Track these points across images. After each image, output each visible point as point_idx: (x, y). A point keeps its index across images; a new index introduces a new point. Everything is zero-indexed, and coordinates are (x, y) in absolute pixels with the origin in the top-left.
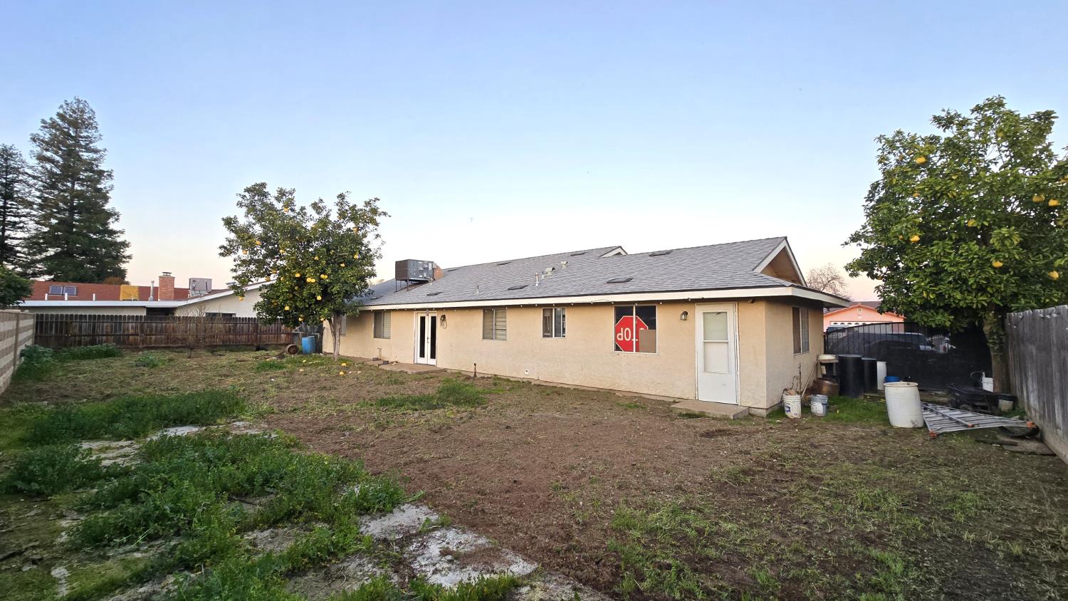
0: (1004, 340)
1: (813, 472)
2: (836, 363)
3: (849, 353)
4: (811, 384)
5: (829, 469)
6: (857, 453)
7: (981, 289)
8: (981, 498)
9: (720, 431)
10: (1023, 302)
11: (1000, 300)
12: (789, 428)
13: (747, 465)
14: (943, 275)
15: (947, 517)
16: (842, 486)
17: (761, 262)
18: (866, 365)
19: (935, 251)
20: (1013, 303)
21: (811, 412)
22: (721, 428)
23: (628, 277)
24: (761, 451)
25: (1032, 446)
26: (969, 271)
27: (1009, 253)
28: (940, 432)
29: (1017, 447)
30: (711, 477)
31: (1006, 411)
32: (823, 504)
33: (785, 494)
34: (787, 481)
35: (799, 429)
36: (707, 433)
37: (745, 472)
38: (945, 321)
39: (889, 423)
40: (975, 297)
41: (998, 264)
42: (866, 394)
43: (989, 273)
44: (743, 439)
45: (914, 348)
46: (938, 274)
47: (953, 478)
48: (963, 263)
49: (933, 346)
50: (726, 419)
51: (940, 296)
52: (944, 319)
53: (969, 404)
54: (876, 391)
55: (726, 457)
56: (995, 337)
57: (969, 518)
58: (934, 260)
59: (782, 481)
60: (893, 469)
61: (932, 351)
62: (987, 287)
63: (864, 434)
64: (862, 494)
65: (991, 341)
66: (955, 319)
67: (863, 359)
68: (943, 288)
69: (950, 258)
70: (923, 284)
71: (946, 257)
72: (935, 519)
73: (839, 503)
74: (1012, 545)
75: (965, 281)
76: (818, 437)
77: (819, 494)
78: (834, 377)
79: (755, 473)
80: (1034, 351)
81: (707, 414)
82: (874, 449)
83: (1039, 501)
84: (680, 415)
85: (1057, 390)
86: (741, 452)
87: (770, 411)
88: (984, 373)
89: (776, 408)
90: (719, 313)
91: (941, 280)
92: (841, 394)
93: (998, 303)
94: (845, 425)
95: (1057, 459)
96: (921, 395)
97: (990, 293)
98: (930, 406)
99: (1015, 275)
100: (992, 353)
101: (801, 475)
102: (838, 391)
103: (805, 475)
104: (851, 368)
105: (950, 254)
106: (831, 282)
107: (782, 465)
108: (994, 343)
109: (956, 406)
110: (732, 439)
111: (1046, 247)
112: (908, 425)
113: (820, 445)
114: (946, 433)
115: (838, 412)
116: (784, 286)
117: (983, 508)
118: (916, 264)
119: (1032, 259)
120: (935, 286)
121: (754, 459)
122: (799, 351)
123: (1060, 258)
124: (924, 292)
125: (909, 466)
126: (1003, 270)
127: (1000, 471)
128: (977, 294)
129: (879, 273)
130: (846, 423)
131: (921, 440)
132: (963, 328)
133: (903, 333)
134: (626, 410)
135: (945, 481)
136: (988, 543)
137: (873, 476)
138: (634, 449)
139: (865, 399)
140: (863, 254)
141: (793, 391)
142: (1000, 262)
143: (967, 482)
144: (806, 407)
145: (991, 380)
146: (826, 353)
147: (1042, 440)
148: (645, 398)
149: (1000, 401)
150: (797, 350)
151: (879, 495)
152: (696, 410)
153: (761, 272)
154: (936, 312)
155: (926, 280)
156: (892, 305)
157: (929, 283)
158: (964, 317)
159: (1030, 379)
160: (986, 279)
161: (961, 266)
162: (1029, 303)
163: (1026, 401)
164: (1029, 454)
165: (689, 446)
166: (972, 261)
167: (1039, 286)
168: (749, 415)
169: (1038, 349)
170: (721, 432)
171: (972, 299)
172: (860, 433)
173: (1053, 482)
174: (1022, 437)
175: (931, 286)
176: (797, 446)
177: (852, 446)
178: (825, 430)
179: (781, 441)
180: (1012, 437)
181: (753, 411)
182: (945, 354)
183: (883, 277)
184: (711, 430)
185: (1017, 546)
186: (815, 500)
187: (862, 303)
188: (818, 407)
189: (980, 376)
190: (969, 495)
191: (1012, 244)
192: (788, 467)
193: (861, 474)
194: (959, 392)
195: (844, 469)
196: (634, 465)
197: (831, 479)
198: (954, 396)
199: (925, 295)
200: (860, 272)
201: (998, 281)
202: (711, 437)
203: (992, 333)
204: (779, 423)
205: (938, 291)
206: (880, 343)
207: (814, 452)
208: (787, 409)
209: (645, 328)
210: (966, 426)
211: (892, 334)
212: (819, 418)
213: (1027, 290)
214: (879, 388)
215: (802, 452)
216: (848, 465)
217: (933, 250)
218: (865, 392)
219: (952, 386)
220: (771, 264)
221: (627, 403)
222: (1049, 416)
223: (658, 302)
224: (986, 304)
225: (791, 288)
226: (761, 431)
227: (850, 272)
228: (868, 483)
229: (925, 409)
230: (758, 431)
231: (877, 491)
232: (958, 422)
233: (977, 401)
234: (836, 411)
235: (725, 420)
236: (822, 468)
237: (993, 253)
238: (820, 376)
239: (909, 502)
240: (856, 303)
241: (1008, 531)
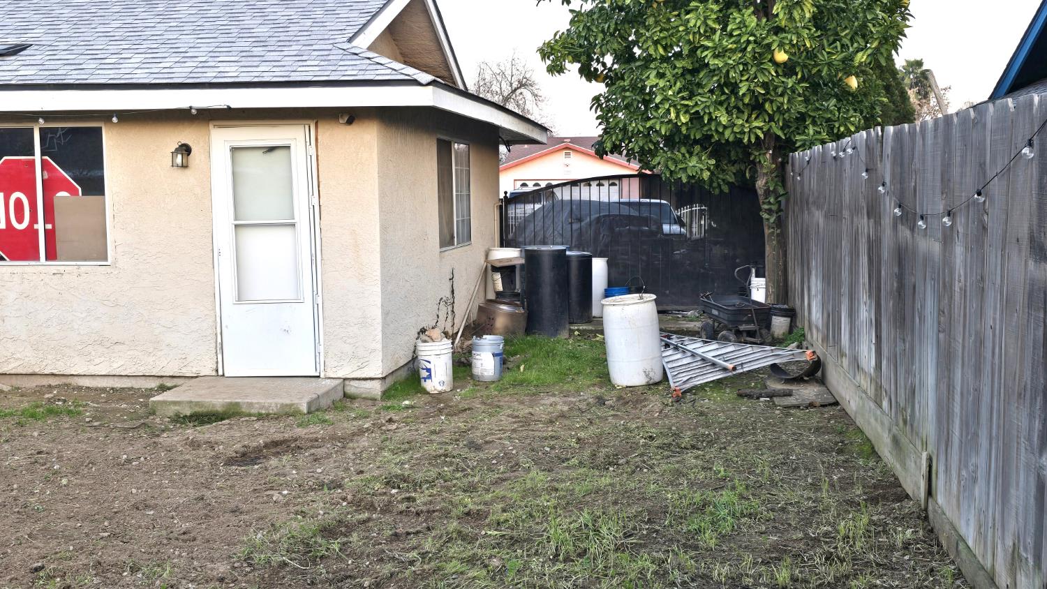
0: (783, 207)
1: (470, 503)
2: (522, 266)
3: (544, 243)
4: (474, 316)
5: (499, 491)
6: (552, 448)
7: (757, 106)
8: (742, 497)
9: (276, 444)
10: (811, 132)
11: (782, 129)
12: (427, 415)
13: (334, 514)
14: (701, 75)
15: (690, 545)
16: (523, 521)
17: (369, 22)
18: (574, 266)
19: (691, 24)
20: (799, 134)
21: (472, 376)
22: (278, 437)
23: (13, 40)
24: (367, 476)
25: (809, 392)
26: (741, 67)
27: (799, 35)
28: (688, 386)
29: (792, 398)
30: (248, 558)
31: (780, 337)
32: (486, 566)
33: (412, 563)
34: (417, 533)
35: (447, 415)
36: (244, 455)
37: (328, 532)
38: (702, 170)
39: (610, 381)
40: (747, 121)
41: (781, 57)
42: (572, 328)
43: (770, 73)
44: (328, 456)
45: (654, 228)
46: (694, 72)
47: (703, 468)
48: (733, 51)
49: (682, 225)
50: (288, 413)
51: (696, 118)
52: (698, 165)
53: (730, 330)
54: (589, 319)
55: (287, 504)
56: (772, 200)
57: (723, 537)
58: (689, 42)
59: (408, 534)
60: (611, 469)
61: (681, 235)
62: (765, 100)
63: (566, 408)
64: (558, 529)
65: (766, 207)
66: (717, 166)
67: (568, 253)
68: (702, 101)
69: (713, 41)
70: (670, 93)
71: (708, 38)
72: (673, 551)
73: (516, 557)
74: (778, 570)
75: (734, 87)
76: (485, 425)
77: (481, 546)
78: (517, 295)
79: (350, 528)
80: (821, 221)
81: (244, 409)
82: (582, 435)
83: (815, 487)
84: (180, 420)
85: (845, 289)
86: (322, 485)
87: (389, 381)
88: (754, 270)
89: (403, 374)
90: (271, 149)
91: (699, 85)
92: (528, 331)
93: (780, 133)
94: (534, 394)
95: (839, 411)
96: (660, 321)
97: (769, 115)
98: (674, 340)
99: (803, 79)
100: (767, 231)
101: (446, 513)
102: (523, 324)
103: (455, 512)
104: (547, 274)
105: (714, 31)
106: (518, 92)
107: (408, 499)
108: (770, 212)
109: (712, 335)
110: (303, 458)
111: (846, 28)
112: (638, 380)
113: (487, 442)
114: (695, 387)
115: (522, 368)
116: (415, 82)
117: (743, 515)
118: (661, 51)
119: (827, 50)
120: (690, 98)
121: (349, 497)
122: (451, 242)
123: (862, 50)
124: (672, 109)
125: (637, 459)
126: (788, 69)
127: (769, 444)
128: (750, 116)
129: (600, 68)
130: (539, 390)
131: (658, 406)
132: (728, 183)
133: (637, 200)
134: (20, 424)
135: (692, 477)
136: (747, 575)
137: (577, 489)
138: (38, 526)
139: (570, 336)
140: (572, 22)
141: (436, 333)
142: (785, 52)
143: (722, 473)
144: (462, 365)
145: (762, 281)
146: (504, 243)
147: (822, 381)
148: (80, 388)
149: (774, 317)
150: (447, 240)
151: (586, 526)
152: (217, 400)
153: (370, 48)
154: (688, 152)
155: (675, 83)
156: (620, 137)
157: (680, 91)
158: (730, 161)
159: (814, 272)
160: (765, 85)
161: (730, 58)
162: (820, 133)
163: (806, 314)
164: (807, 408)
165: (193, 493)
166: (745, 48)
167: (834, 101)
168: (345, 398)
169: (826, 217)
170: (278, 446)
171: (742, 125)
172: (559, 407)
173: (833, 450)
174: (798, 380)
175: (683, 98)
176: (441, 452)
177: (545, 434)
178: (494, 408)
179: (409, 446)
180: (788, 381)
181: (353, 388)
182: (701, 239)
183: (607, 77)
184: (255, 444)
185: (784, 570)
186: (472, 561)
187: (574, 140)
188: (485, 362)
189: (747, 274)
190: (726, 496)
191: (803, 17)
192: (421, 499)
193: (557, 490)
194: (718, 308)
195: (529, 485)
196: (37, 570)
197: (504, 511)
198: (711, 316)
199: (673, 115)
200: (568, 65)
201: (780, 90)
202: (254, 461)
203: (767, 193)
204: (407, 407)
205: (693, 107)
206: (598, 219)
207: (474, 457)
208: (424, 374)
209: (73, 191)
210: (725, 369)
211: (619, 203)
212: (488, 385)
213: (818, 109)
214: (595, 312)
215: (451, 464)
216: (538, 477)
217: (688, 21)
218: (571, 323)
219: (707, 297)
220: (392, 29)
221: (23, 406)
222: (834, 337)
223: (106, 116)
224: (762, 136)
225: (431, 88)
226: (368, 429)
227: (549, 62)
228: (570, 504)
229: (667, 345)
230: (361, 432)
231: (585, 517)
232: (714, 365)
233: (742, 322)
234: (519, 367)
235: (288, 415)
236: (488, 490)
237: (776, 34)
238: (491, 296)
239: (634, 528)
240: (561, 140)
241: (775, 547)
